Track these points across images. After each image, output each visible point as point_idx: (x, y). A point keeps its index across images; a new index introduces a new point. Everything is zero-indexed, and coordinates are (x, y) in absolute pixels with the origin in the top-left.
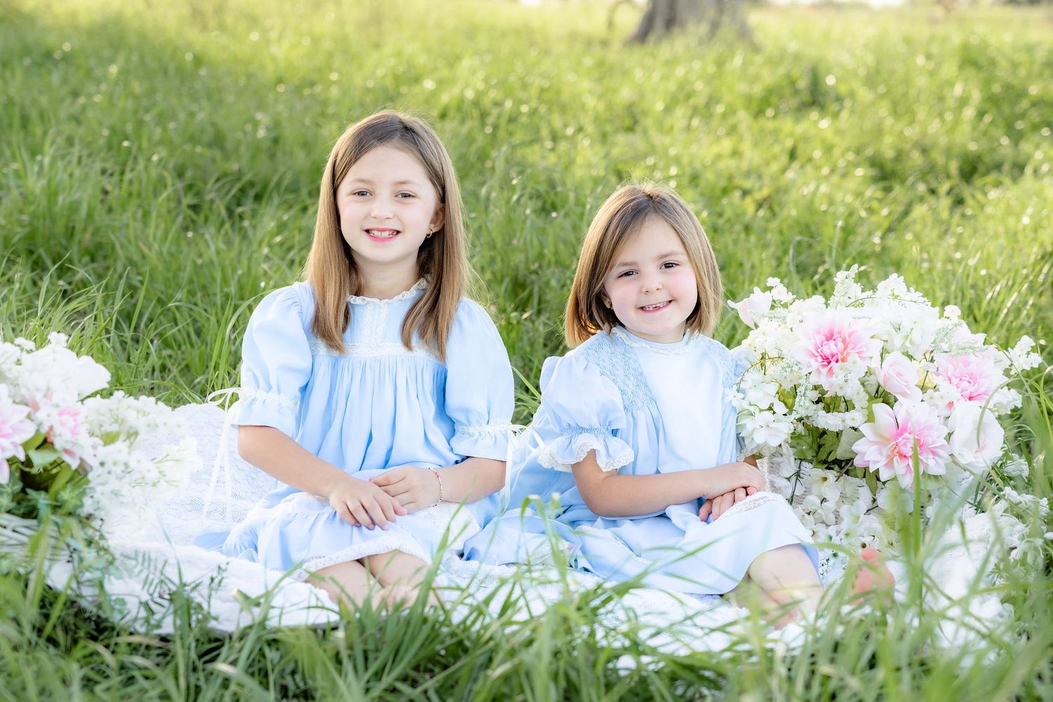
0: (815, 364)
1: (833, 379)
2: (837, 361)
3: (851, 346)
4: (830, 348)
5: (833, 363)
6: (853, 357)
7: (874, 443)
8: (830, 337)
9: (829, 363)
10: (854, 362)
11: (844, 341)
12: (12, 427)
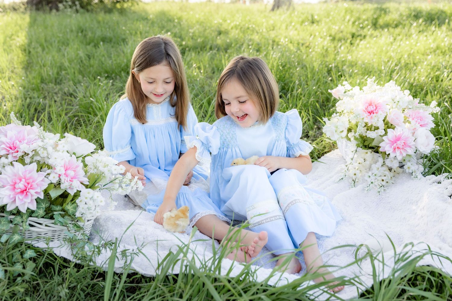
0: (366, 114)
1: (373, 120)
2: (373, 113)
3: (378, 108)
4: (371, 109)
5: (372, 114)
6: (380, 112)
7: (388, 144)
8: (370, 105)
9: (370, 114)
10: (381, 114)
11: (376, 106)
12: (37, 184)
